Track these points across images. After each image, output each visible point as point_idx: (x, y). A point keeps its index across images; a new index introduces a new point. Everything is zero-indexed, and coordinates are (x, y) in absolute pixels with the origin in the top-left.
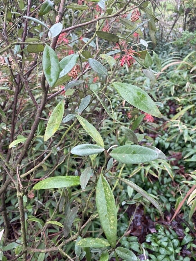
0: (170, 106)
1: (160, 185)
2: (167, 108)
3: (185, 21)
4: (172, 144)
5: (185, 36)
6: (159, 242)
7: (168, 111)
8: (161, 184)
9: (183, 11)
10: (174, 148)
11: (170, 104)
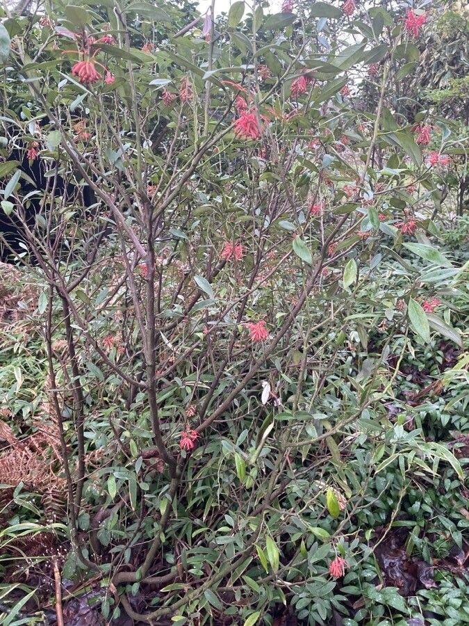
0: (444, 352)
1: (437, 496)
2: (439, 355)
3: (462, 199)
4: (455, 418)
5: (462, 224)
6: (444, 598)
7: (440, 360)
8: (438, 494)
9: (456, 182)
10: (461, 427)
11: (443, 348)
